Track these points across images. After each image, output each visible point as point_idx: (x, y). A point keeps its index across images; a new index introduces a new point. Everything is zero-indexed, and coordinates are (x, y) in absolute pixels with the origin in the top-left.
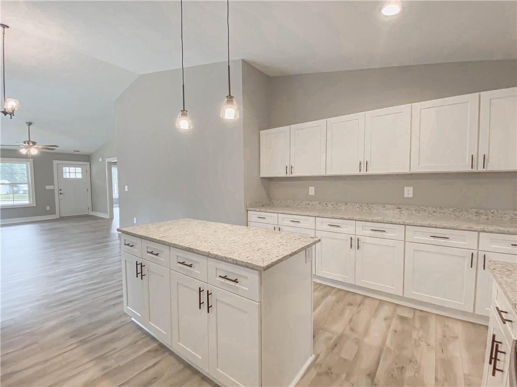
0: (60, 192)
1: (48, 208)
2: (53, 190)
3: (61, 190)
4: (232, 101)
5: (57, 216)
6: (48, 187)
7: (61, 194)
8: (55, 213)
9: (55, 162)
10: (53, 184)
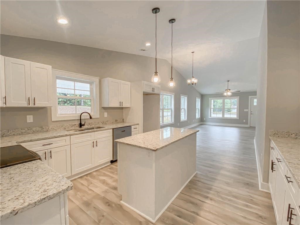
0: (251, 113)
1: (244, 121)
2: (248, 112)
3: (252, 112)
4: (157, 75)
5: (248, 126)
6: (245, 110)
7: (252, 114)
8: (247, 124)
9: (250, 97)
10: (248, 108)
